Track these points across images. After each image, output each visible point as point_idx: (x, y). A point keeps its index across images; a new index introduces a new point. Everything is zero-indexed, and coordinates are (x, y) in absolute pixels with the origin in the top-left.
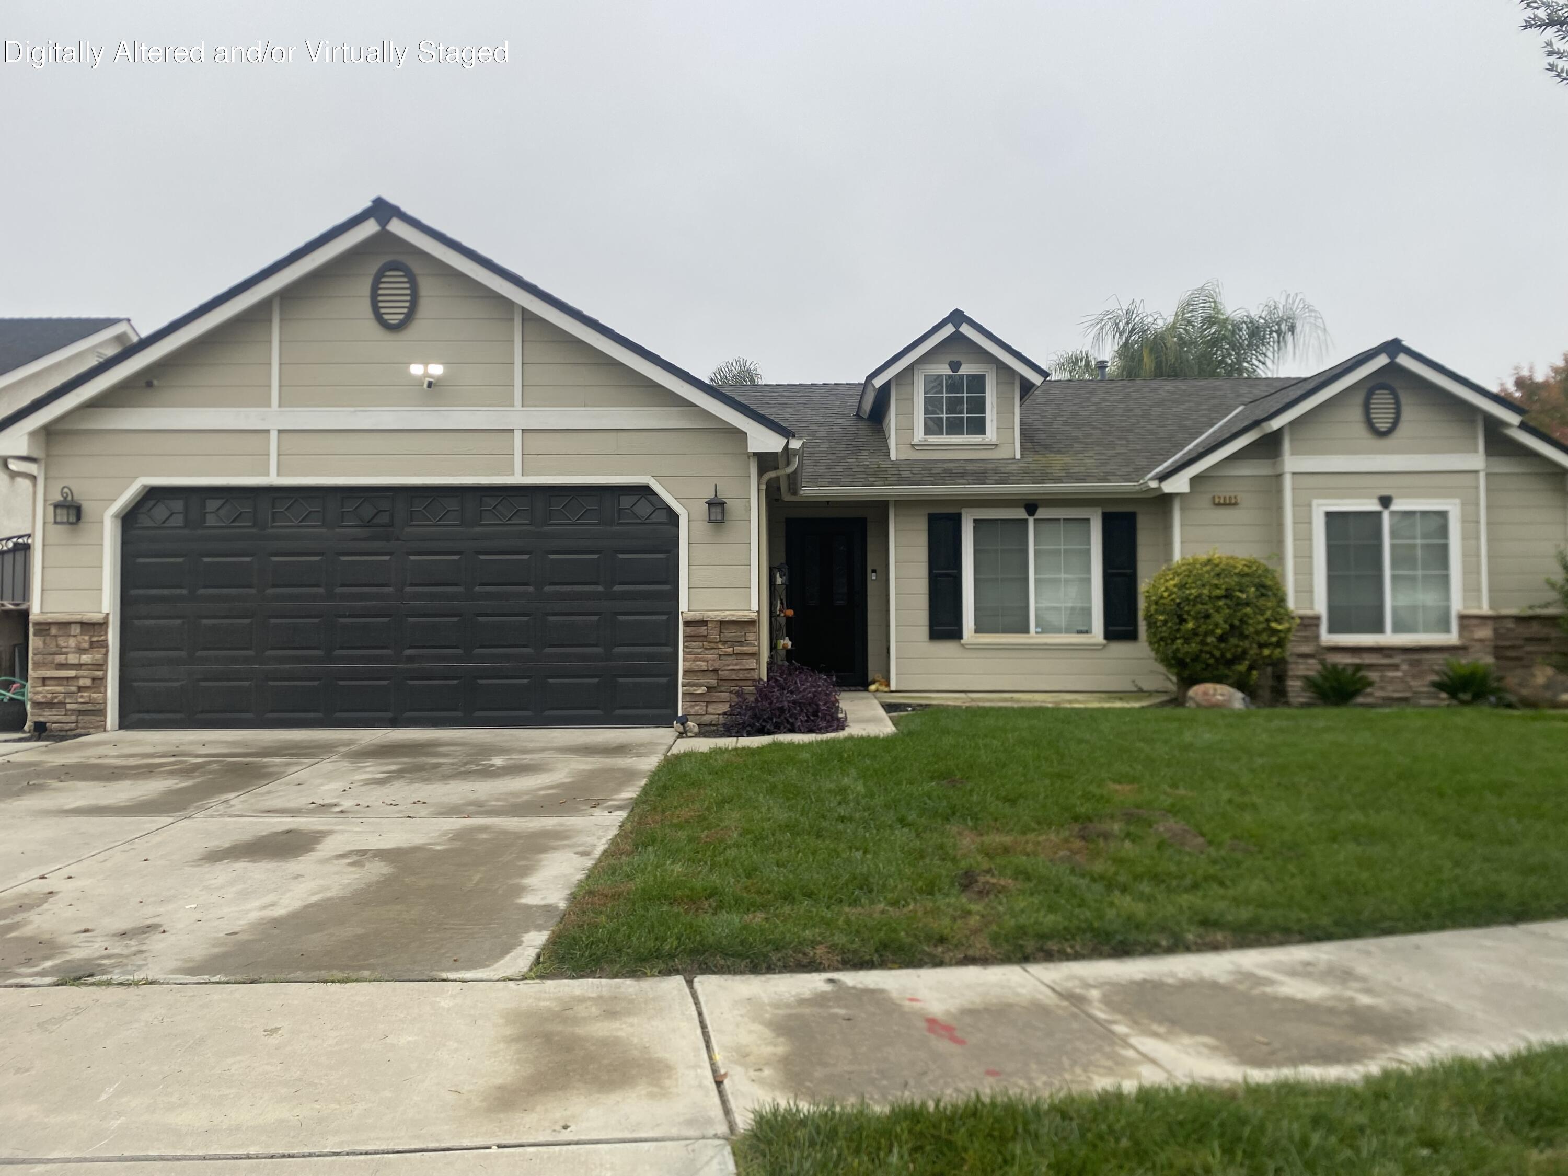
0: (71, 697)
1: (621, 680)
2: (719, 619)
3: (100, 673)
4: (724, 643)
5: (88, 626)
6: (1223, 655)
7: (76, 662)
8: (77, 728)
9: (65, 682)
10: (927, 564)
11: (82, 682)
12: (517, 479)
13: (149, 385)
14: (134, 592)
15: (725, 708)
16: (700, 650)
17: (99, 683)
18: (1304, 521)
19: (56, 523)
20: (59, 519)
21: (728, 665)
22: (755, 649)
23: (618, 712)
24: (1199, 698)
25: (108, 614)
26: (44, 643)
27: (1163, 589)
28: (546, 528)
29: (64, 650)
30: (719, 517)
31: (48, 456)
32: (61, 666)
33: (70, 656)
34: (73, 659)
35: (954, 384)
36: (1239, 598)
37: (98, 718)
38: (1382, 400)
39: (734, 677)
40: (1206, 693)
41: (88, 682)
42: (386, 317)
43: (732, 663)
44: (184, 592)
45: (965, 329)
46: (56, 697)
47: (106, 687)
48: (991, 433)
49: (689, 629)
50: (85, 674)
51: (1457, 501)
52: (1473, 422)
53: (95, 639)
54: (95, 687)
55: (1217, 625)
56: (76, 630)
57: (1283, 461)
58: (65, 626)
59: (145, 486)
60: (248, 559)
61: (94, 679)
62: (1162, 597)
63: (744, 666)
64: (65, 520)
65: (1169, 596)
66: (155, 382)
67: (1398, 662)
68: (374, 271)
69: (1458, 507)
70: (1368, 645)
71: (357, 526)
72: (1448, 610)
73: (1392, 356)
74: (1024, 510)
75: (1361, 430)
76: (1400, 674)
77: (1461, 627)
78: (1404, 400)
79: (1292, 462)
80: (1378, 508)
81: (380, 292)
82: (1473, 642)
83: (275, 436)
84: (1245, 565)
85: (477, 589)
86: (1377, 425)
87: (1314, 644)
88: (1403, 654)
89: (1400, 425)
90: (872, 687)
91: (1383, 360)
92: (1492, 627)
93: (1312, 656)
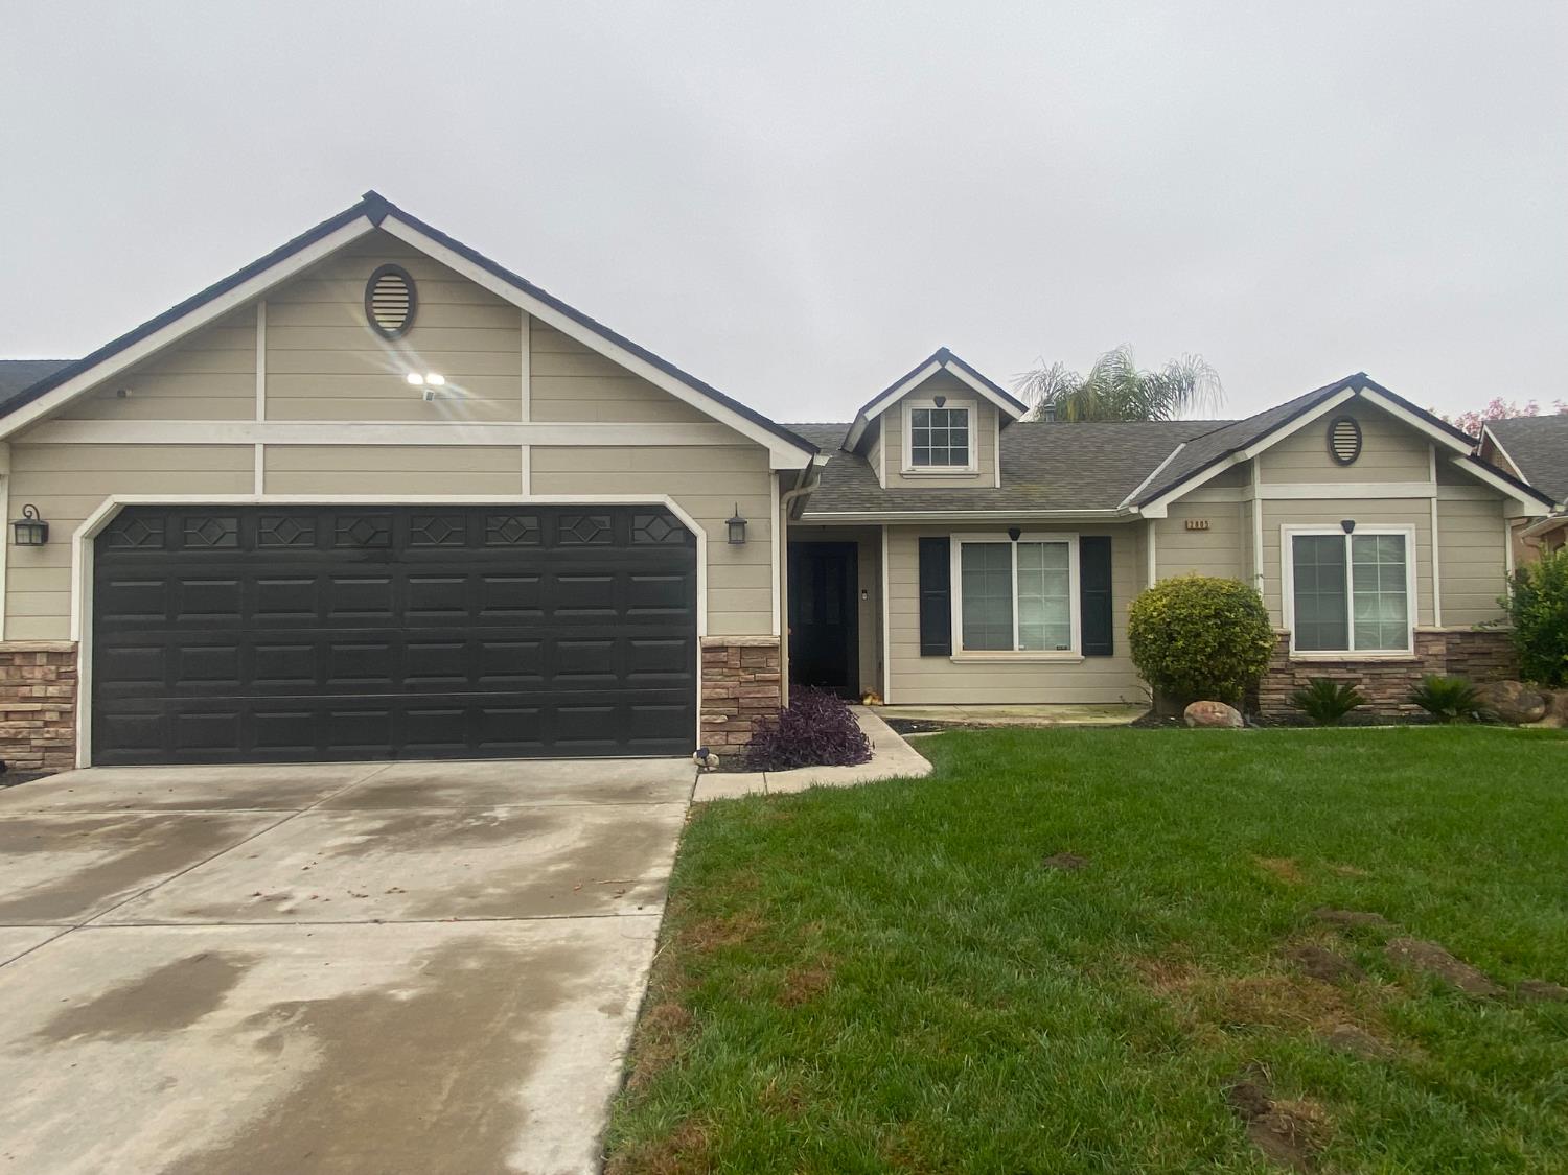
0: (35, 733)
1: (635, 708)
2: (739, 644)
3: (68, 706)
4: (745, 669)
5: (55, 656)
6: (1211, 672)
7: (42, 695)
8: (43, 766)
9: (30, 716)
10: (918, 586)
11: (48, 717)
12: (526, 498)
13: (122, 394)
14: (107, 618)
15: (747, 737)
16: (720, 677)
17: (67, 717)
18: (1273, 545)
19: (17, 544)
20: (20, 541)
21: (749, 693)
22: (776, 676)
23: (633, 742)
24: (1199, 716)
25: (77, 642)
26: (8, 673)
27: (1152, 609)
28: (556, 550)
29: (29, 681)
30: (740, 538)
31: (12, 472)
32: (25, 699)
33: (35, 688)
34: (38, 691)
35: (940, 416)
36: (1227, 617)
37: (67, 755)
38: (1344, 429)
39: (755, 705)
40: (1205, 711)
41: (55, 717)
42: (382, 324)
43: (756, 692)
44: (163, 618)
45: (951, 367)
46: (20, 733)
47: (75, 721)
48: (973, 463)
49: (708, 655)
50: (52, 708)
51: (1413, 526)
52: (1426, 452)
53: (63, 670)
54: (64, 722)
55: (1207, 644)
56: (41, 660)
57: (1254, 487)
58: (29, 655)
59: (119, 504)
60: (233, 583)
61: (61, 713)
62: (1152, 617)
63: (765, 693)
64: (28, 541)
65: (1159, 615)
66: (129, 393)
67: (1361, 675)
68: (368, 275)
69: (1414, 531)
70: (1335, 660)
71: (352, 547)
72: (1406, 625)
73: (1357, 391)
74: (1007, 534)
75: (1324, 459)
76: (1362, 687)
77: (1417, 643)
78: (1364, 432)
79: (1262, 490)
80: (1341, 532)
81: (376, 298)
82: (1428, 657)
83: (260, 450)
84: (1231, 586)
85: (483, 613)
86: (1339, 455)
87: (1284, 659)
88: (1365, 668)
89: (1361, 455)
90: (871, 701)
91: (1348, 394)
92: (1444, 643)
93: (1282, 671)
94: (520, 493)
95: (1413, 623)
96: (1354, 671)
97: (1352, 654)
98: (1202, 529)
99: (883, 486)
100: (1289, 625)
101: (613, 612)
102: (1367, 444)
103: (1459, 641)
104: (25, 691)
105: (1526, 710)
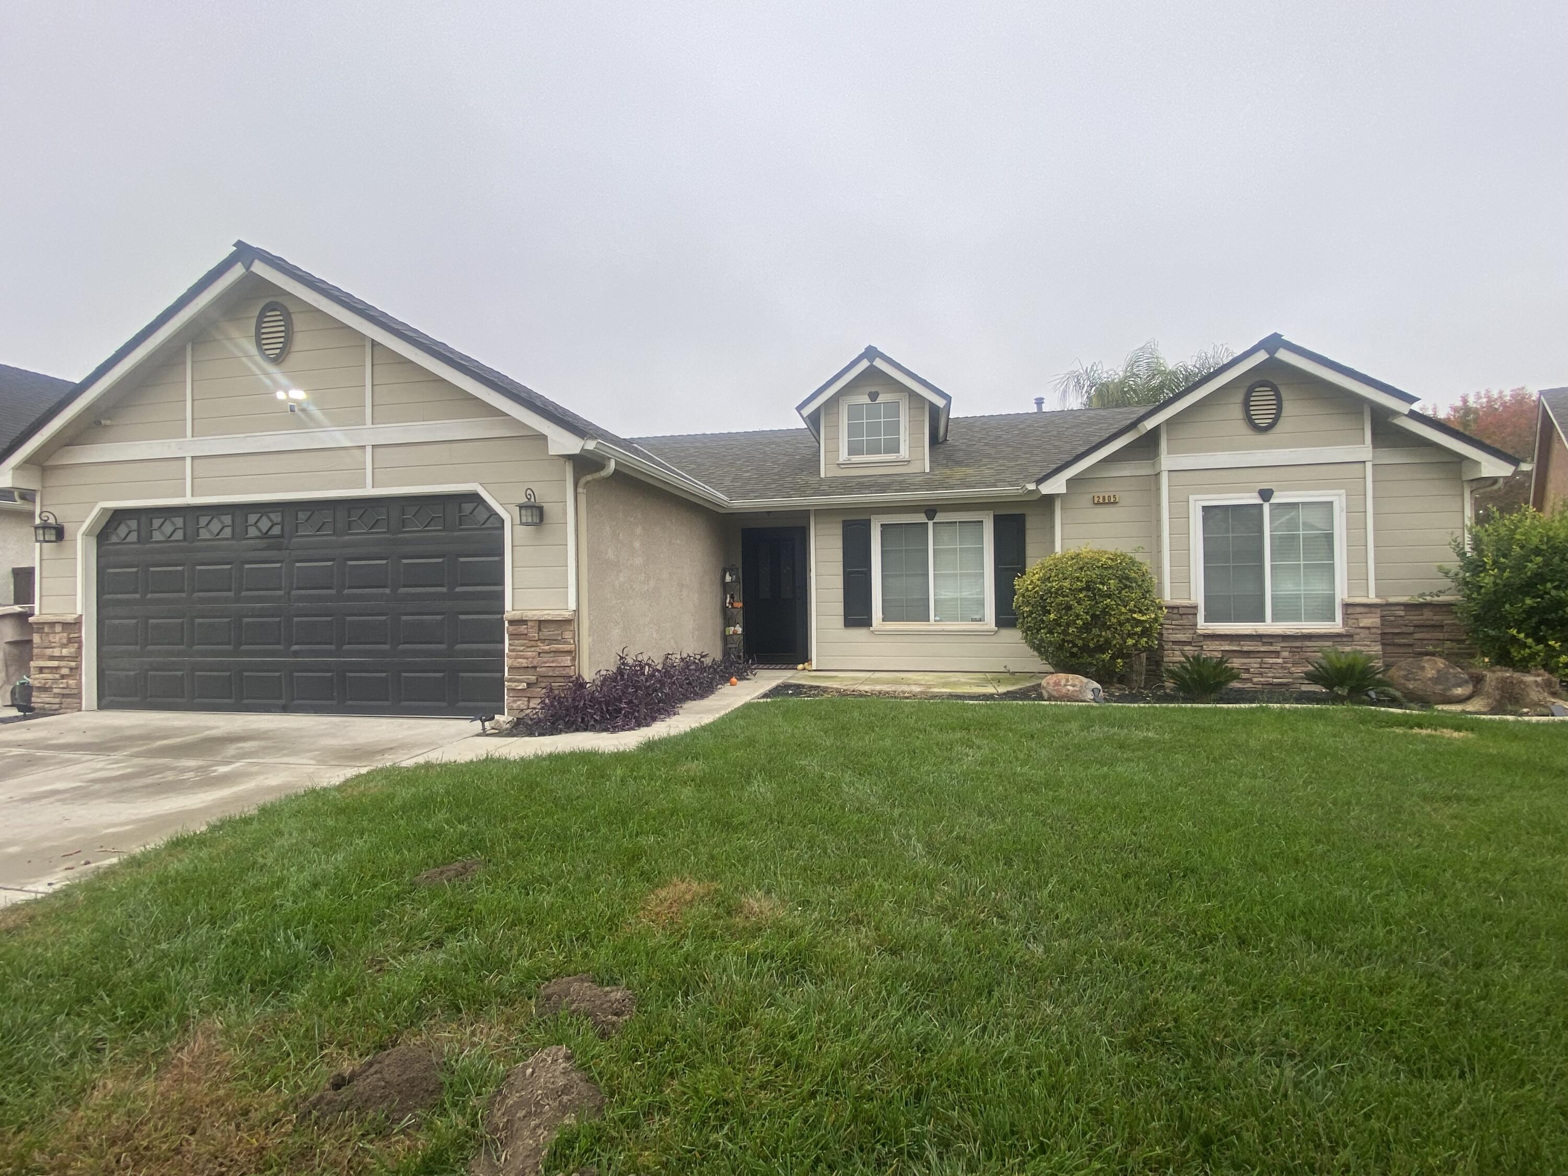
0: (56, 683)
1: (462, 674)
2: (535, 618)
3: (73, 664)
4: (543, 641)
5: (66, 625)
6: (1085, 644)
7: (57, 654)
8: (59, 708)
9: (52, 671)
10: (842, 564)
11: (62, 671)
12: (369, 491)
13: (101, 424)
14: (109, 597)
16: (522, 648)
17: (75, 671)
18: (1181, 516)
20: (39, 539)
21: (546, 663)
22: (570, 647)
23: (460, 704)
25: (81, 615)
26: (41, 637)
28: (400, 536)
29: (52, 644)
31: (43, 487)
32: (52, 658)
33: (55, 650)
34: (56, 652)
37: (75, 701)
38: (1262, 397)
39: (550, 674)
41: (65, 671)
42: (269, 353)
43: (549, 661)
44: (138, 596)
45: (879, 363)
46: (48, 683)
47: (81, 675)
48: (904, 451)
49: (512, 628)
50: (63, 665)
52: (1359, 415)
53: (72, 636)
54: (71, 675)
56: (58, 628)
57: (1160, 460)
58: (52, 624)
59: (106, 509)
60: (180, 568)
61: (71, 669)
63: (559, 663)
64: (43, 539)
67: (1279, 649)
68: (256, 313)
69: (1344, 499)
70: (1246, 632)
71: (258, 538)
72: (1332, 598)
73: (1272, 352)
74: (923, 515)
75: (1241, 427)
76: (1280, 661)
77: (1346, 615)
78: (1284, 395)
79: (1168, 461)
80: (1259, 501)
81: (264, 330)
82: (1359, 630)
83: (188, 462)
84: (1109, 558)
85: (346, 591)
86: (1257, 421)
87: (1191, 631)
88: (1283, 641)
89: (1281, 420)
90: (800, 666)
91: (1262, 356)
92: (1379, 615)
93: (1189, 643)
94: (365, 487)
95: (1341, 594)
96: (1271, 644)
97: (1268, 626)
98: (1110, 503)
99: (822, 475)
100: (1198, 597)
101: (444, 590)
102: (1289, 408)
103: (1402, 613)
104: (49, 652)
105: (1444, 690)
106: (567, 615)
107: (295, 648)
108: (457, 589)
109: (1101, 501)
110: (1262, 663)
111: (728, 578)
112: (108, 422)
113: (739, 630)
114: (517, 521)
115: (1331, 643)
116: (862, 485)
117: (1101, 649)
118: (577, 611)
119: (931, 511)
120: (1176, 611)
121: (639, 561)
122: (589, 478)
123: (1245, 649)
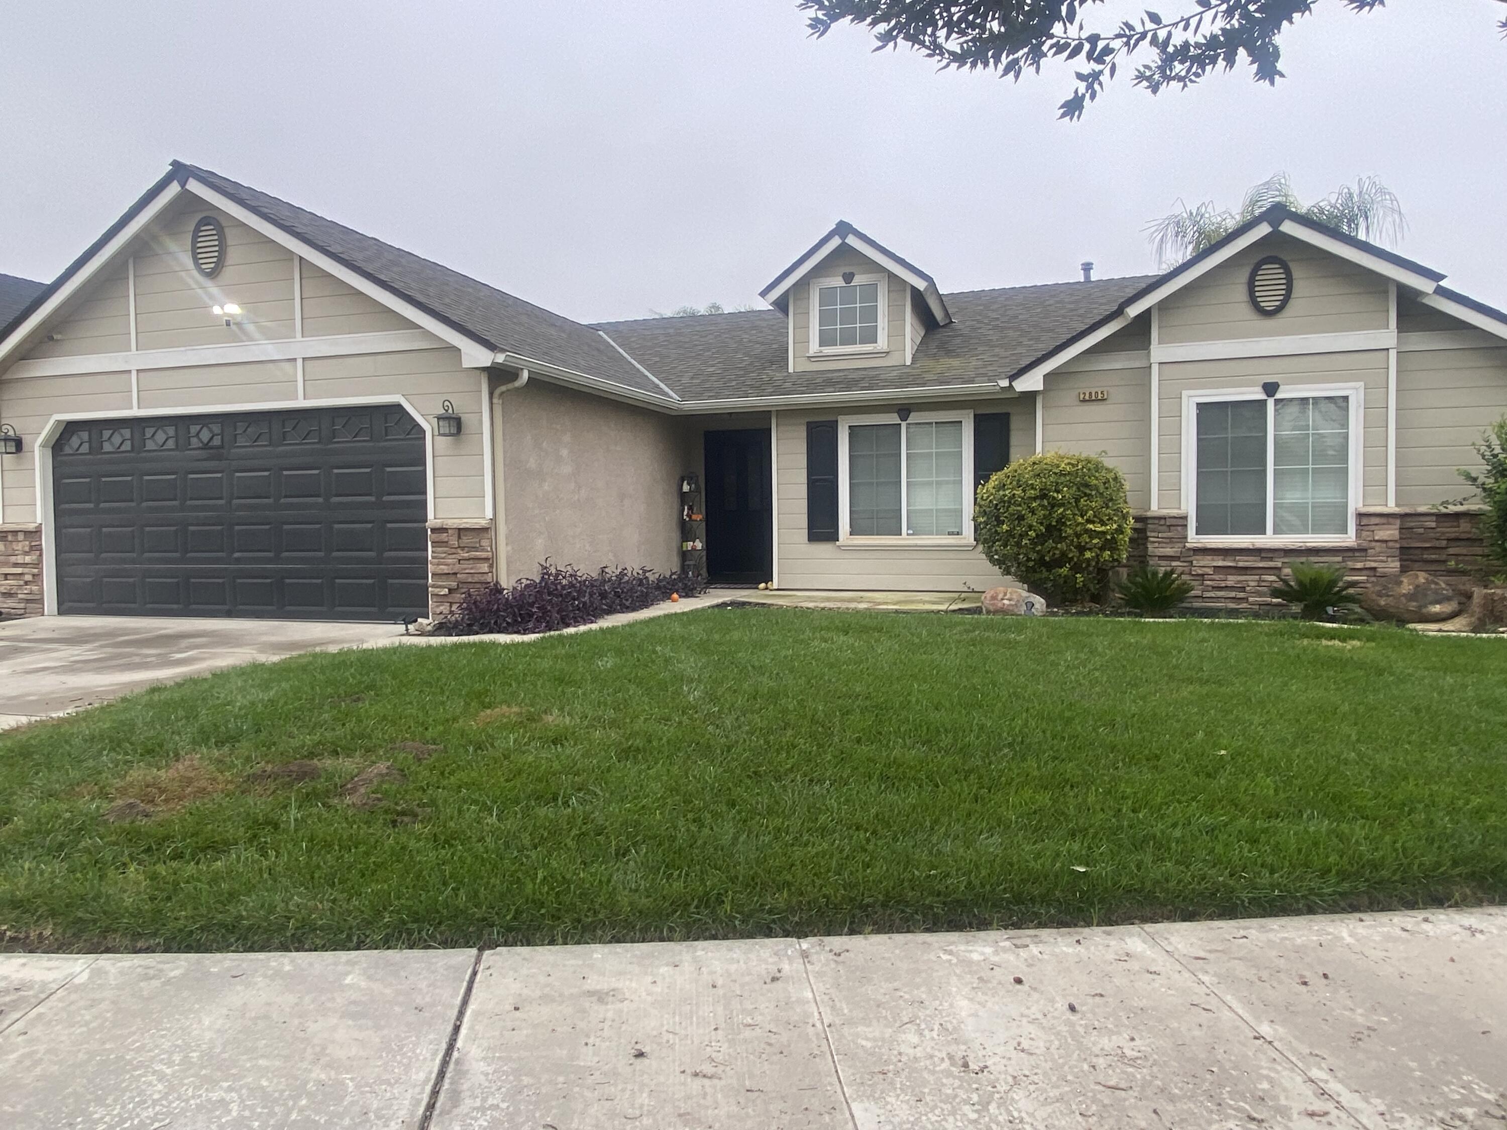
0: (20, 589)
1: (390, 581)
2: (457, 526)
3: (39, 571)
4: (463, 548)
5: (27, 533)
7: (21, 562)
8: (25, 613)
9: (17, 577)
10: (806, 471)
11: (25, 578)
12: (301, 403)
13: (51, 338)
14: (64, 506)
16: (444, 555)
17: (37, 578)
18: (1172, 415)
21: (466, 569)
22: (488, 554)
25: (41, 524)
26: (5, 546)
28: (330, 446)
29: (15, 552)
32: (16, 565)
33: (19, 557)
34: (20, 559)
35: (848, 293)
37: (38, 606)
38: (1270, 273)
39: (470, 579)
41: (28, 578)
42: (203, 267)
43: (468, 567)
44: (92, 506)
46: (12, 589)
47: (44, 581)
48: (882, 343)
49: (434, 536)
50: (26, 572)
52: (1385, 295)
53: (33, 544)
54: (35, 582)
56: (21, 537)
57: (1151, 350)
58: (15, 533)
59: (59, 422)
60: (129, 478)
61: (34, 575)
63: (479, 569)
66: (53, 336)
67: (1279, 565)
68: (192, 228)
69: (1362, 390)
71: (199, 448)
72: (1345, 506)
73: (1276, 224)
74: (897, 415)
75: (1244, 310)
77: (1360, 527)
78: (1294, 273)
79: (1159, 352)
80: (1262, 396)
81: (199, 245)
82: (1374, 544)
83: (134, 375)
84: (1069, 464)
85: (282, 500)
86: (1262, 304)
87: (1181, 545)
88: (1285, 556)
89: (1291, 302)
90: (762, 585)
91: (1264, 229)
92: (1398, 526)
93: (1177, 558)
94: (297, 399)
95: (1355, 502)
96: (1271, 559)
97: (1269, 539)
98: (1097, 400)
99: (791, 370)
100: (1189, 506)
101: (373, 499)
102: (1301, 287)
103: (1433, 525)
104: (13, 559)
105: (1420, 607)
106: (483, 523)
107: (237, 555)
108: (385, 498)
109: (1087, 397)
110: (1260, 581)
111: (686, 488)
112: (59, 337)
113: (699, 545)
114: (436, 433)
115: (1340, 559)
116: (829, 381)
117: (1059, 562)
118: (494, 520)
119: (904, 410)
120: (1162, 522)
121: (567, 469)
122: (503, 388)
123: (1241, 564)
